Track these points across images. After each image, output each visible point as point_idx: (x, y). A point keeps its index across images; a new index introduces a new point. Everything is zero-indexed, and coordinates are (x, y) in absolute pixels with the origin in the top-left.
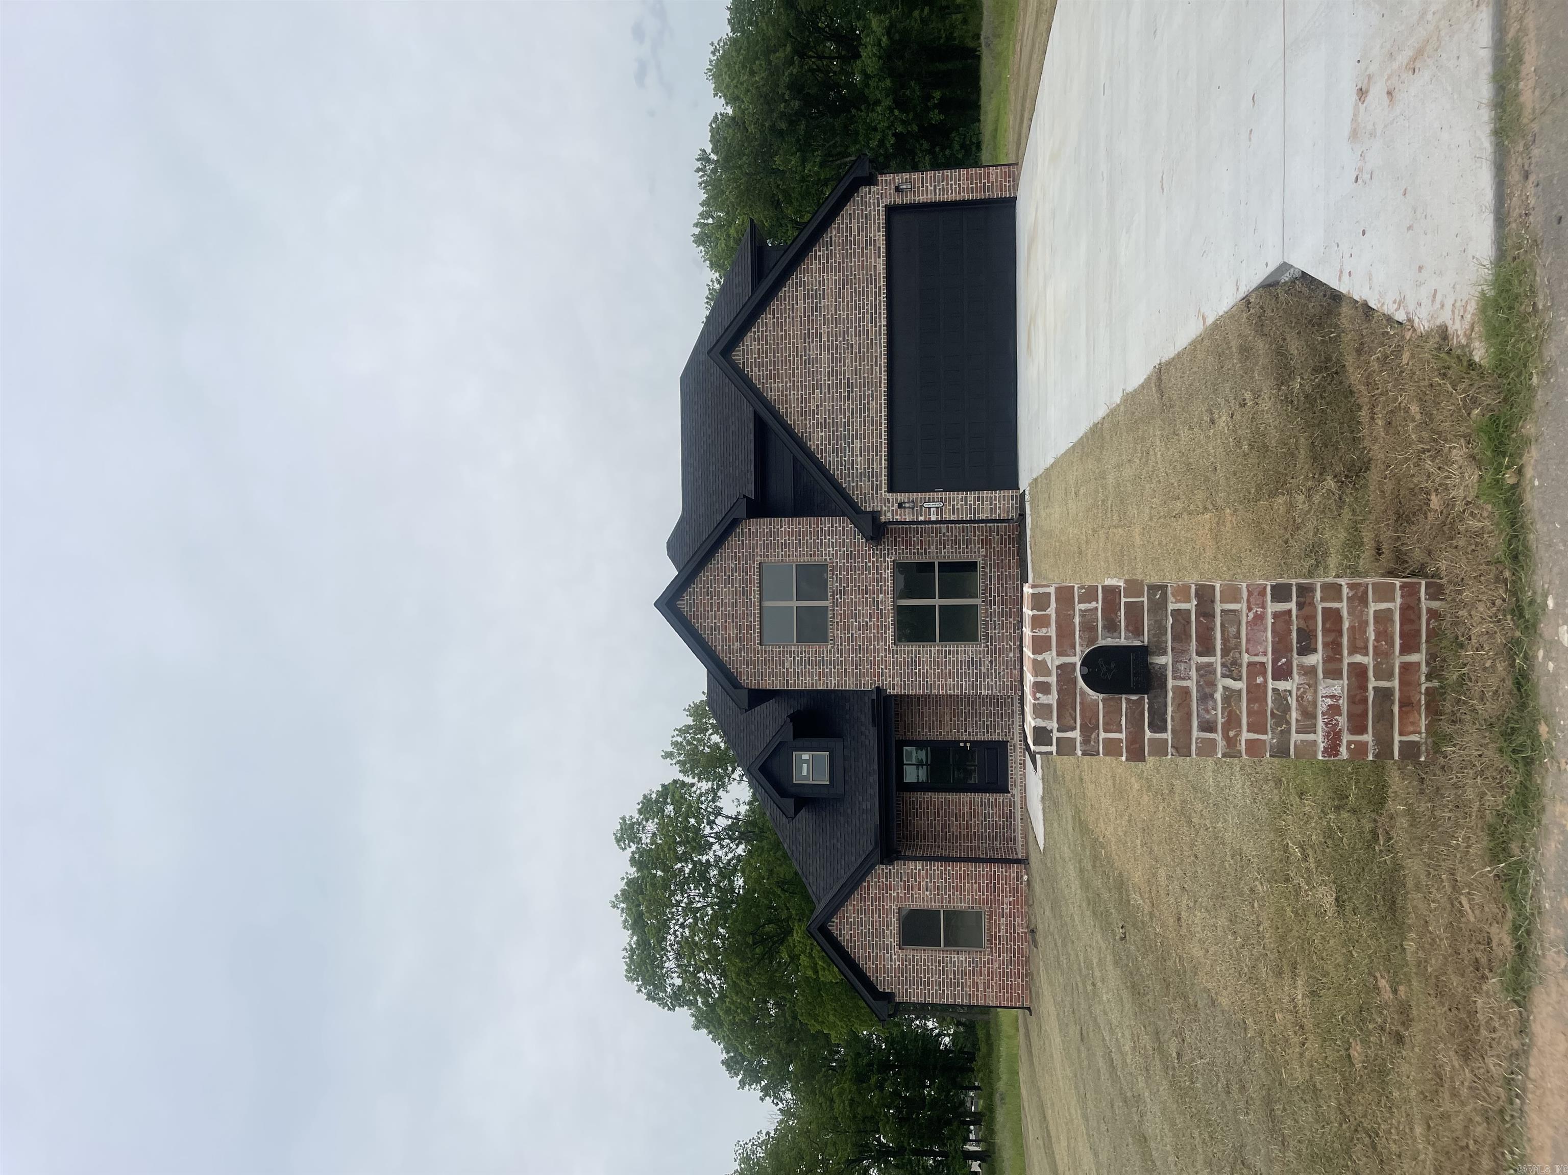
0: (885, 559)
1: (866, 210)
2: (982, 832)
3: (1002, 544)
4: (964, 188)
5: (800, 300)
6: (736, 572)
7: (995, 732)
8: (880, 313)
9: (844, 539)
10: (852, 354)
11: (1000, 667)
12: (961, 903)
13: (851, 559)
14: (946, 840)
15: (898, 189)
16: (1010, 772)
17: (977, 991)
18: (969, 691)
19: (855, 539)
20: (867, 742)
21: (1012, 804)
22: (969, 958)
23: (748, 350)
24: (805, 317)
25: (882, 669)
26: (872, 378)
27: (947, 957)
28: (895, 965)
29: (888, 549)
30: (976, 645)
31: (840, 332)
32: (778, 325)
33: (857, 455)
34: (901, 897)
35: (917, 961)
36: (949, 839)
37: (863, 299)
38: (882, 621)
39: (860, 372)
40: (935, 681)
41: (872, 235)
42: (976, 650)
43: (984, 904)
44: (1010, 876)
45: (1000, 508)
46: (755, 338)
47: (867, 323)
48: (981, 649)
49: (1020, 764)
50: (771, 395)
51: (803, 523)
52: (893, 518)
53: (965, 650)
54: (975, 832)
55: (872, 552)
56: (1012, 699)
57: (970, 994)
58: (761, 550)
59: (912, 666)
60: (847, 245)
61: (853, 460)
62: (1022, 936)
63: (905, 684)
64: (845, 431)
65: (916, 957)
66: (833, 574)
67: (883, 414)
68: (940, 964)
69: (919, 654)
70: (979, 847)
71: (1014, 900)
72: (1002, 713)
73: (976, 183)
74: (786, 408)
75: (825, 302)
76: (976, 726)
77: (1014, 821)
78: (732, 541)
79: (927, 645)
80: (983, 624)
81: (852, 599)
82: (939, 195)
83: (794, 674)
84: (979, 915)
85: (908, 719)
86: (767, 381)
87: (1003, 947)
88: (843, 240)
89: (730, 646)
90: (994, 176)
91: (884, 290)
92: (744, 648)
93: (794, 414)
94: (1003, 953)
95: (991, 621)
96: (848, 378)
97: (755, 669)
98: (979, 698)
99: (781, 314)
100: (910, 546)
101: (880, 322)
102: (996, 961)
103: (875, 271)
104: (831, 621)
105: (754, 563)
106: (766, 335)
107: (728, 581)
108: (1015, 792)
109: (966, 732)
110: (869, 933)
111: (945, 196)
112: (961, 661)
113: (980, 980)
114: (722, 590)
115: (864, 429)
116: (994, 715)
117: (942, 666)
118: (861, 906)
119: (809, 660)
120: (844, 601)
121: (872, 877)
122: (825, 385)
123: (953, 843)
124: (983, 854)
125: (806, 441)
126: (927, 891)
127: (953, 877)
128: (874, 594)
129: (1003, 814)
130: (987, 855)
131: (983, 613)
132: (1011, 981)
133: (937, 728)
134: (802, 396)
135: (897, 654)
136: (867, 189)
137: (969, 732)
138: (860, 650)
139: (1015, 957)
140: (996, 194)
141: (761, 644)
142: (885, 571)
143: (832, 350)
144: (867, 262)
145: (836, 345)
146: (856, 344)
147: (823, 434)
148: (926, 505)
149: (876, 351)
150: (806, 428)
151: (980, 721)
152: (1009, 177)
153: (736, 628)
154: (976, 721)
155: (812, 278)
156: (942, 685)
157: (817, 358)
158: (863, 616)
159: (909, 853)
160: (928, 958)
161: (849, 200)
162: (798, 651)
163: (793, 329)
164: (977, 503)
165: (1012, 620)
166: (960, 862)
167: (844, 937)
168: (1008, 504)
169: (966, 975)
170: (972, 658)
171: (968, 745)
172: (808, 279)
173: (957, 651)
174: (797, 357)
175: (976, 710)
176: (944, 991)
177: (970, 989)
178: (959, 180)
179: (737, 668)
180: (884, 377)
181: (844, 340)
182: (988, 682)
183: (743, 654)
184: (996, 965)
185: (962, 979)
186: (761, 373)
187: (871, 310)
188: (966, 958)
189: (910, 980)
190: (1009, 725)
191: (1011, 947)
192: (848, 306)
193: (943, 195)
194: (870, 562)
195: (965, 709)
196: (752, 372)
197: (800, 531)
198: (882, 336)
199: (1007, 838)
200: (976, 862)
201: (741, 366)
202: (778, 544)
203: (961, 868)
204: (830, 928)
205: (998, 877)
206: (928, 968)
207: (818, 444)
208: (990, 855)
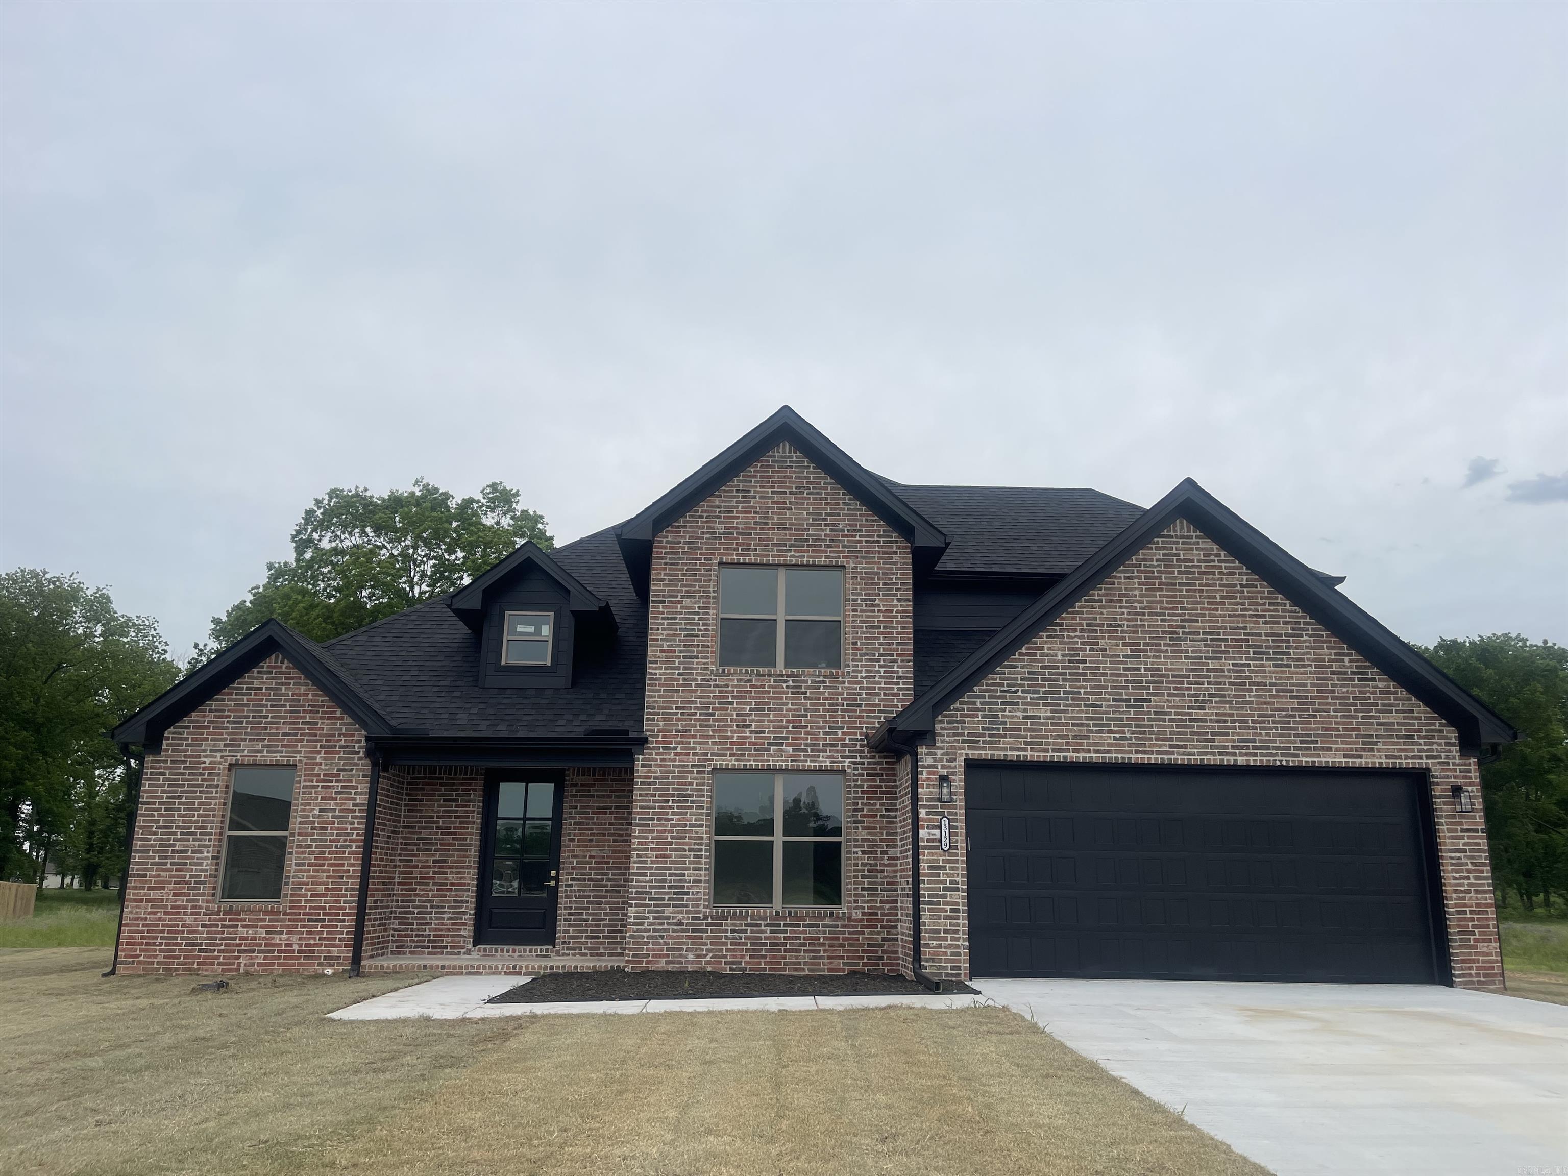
0: (848, 757)
1: (1419, 737)
2: (414, 901)
3: (869, 946)
4: (1464, 898)
5: (1272, 628)
6: (831, 530)
7: (569, 926)
8: (1256, 755)
9: (879, 694)
10: (1189, 708)
11: (672, 937)
12: (296, 864)
13: (848, 705)
14: (406, 844)
15: (1457, 791)
16: (506, 947)
17: (150, 888)
18: (635, 887)
19: (880, 711)
20: (562, 722)
21: (456, 949)
22: (205, 877)
23: (1190, 543)
24: (1245, 634)
25: (675, 748)
26: (1151, 739)
27: (210, 840)
28: (205, 757)
29: (863, 763)
30: (708, 900)
31: (1222, 690)
32: (1231, 592)
33: (1025, 710)
34: (313, 769)
35: (208, 792)
36: (406, 850)
37: (1277, 729)
38: (750, 750)
39: (1159, 720)
40: (653, 831)
41: (1380, 746)
42: (700, 899)
43: (291, 901)
44: (334, 946)
45: (940, 946)
46: (1210, 555)
47: (1238, 734)
48: (701, 908)
49: (515, 967)
50: (1120, 576)
51: (904, 633)
52: (923, 767)
53: (700, 881)
54: (415, 890)
55: (859, 737)
56: (621, 954)
57: (145, 876)
58: (864, 568)
59: (679, 796)
60: (1362, 704)
61: (1017, 704)
62: (233, 964)
63: (649, 784)
64: (1065, 692)
65: (214, 790)
66: (825, 677)
67: (1094, 755)
68: (200, 828)
69: (697, 807)
70: (390, 896)
71: (293, 951)
72: (598, 937)
73: (1472, 920)
74: (1100, 601)
75: (1269, 666)
76: (580, 897)
77: (429, 953)
78: (879, 527)
79: (710, 820)
80: (741, 912)
81: (787, 704)
82: (1452, 858)
83: (673, 613)
84: (276, 894)
85: (596, 791)
86: (1142, 572)
87: (218, 932)
88: (1369, 698)
89: (719, 517)
90: (1485, 950)
91: (1292, 762)
92: (716, 538)
93: (1091, 613)
94: (208, 933)
95: (746, 925)
96: (1149, 701)
97: (683, 553)
98: (623, 903)
99: (1249, 598)
100: (868, 798)
101: (1241, 755)
102: (196, 920)
103: (1322, 749)
104: (752, 671)
105: (843, 557)
106: (1214, 574)
107: (817, 518)
108: (475, 955)
109: (573, 879)
110: (261, 717)
111: (1450, 868)
112: (684, 875)
113: (167, 894)
114: (805, 509)
115: (1067, 724)
116: (596, 926)
117: (677, 844)
118: (304, 706)
119: (692, 635)
120: (784, 693)
121: (348, 724)
122: (1138, 663)
123: (400, 855)
124: (376, 902)
125: (1048, 631)
126: (321, 811)
127: (340, 853)
128: (793, 739)
129: (440, 936)
130: (370, 908)
131: (759, 912)
132: (161, 944)
133: (581, 835)
134: (1120, 626)
135: (698, 772)
136: (1453, 740)
137: (571, 886)
138: (707, 714)
139: (200, 951)
140: (1457, 951)
141: (721, 564)
142: (828, 757)
143: (1194, 676)
144: (1336, 736)
145: (1203, 683)
146: (1206, 714)
147: (1060, 658)
148: (944, 822)
149: (1195, 747)
150: (1068, 631)
151: (588, 903)
152: (1485, 976)
153: (746, 528)
154: (589, 897)
155: (1307, 647)
156: (646, 843)
157: (1181, 651)
158: (759, 721)
159: (383, 783)
160: (210, 810)
161: (1434, 710)
162: (708, 619)
163: (1225, 616)
164: (948, 908)
165: (747, 959)
166: (363, 865)
167: (256, 678)
168: (947, 961)
169: (177, 870)
170: (688, 893)
171: (552, 883)
172: (1305, 641)
173: (700, 869)
174: (1182, 621)
175: (606, 897)
176: (155, 833)
177: (154, 877)
178: (1477, 892)
179: (685, 527)
180: (1154, 758)
181: (1210, 695)
182: (648, 918)
183: (706, 536)
184: (189, 919)
185: (172, 864)
186: (1155, 563)
187: (1261, 741)
188: (206, 871)
189: (177, 780)
190: (581, 949)
191: (218, 945)
192: (1265, 703)
193: (1452, 864)
194: (843, 733)
195: (608, 880)
196: (1156, 549)
197: (893, 628)
198: (1218, 758)
199: (401, 941)
200: (360, 890)
201: (1165, 533)
202: (872, 594)
203: (353, 866)
204: (273, 657)
205: (332, 927)
206: (195, 810)
207: (1042, 648)
208: (372, 913)
